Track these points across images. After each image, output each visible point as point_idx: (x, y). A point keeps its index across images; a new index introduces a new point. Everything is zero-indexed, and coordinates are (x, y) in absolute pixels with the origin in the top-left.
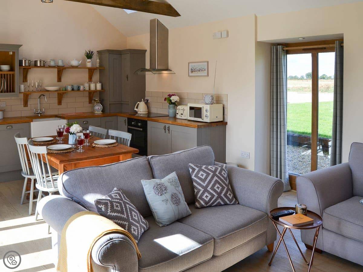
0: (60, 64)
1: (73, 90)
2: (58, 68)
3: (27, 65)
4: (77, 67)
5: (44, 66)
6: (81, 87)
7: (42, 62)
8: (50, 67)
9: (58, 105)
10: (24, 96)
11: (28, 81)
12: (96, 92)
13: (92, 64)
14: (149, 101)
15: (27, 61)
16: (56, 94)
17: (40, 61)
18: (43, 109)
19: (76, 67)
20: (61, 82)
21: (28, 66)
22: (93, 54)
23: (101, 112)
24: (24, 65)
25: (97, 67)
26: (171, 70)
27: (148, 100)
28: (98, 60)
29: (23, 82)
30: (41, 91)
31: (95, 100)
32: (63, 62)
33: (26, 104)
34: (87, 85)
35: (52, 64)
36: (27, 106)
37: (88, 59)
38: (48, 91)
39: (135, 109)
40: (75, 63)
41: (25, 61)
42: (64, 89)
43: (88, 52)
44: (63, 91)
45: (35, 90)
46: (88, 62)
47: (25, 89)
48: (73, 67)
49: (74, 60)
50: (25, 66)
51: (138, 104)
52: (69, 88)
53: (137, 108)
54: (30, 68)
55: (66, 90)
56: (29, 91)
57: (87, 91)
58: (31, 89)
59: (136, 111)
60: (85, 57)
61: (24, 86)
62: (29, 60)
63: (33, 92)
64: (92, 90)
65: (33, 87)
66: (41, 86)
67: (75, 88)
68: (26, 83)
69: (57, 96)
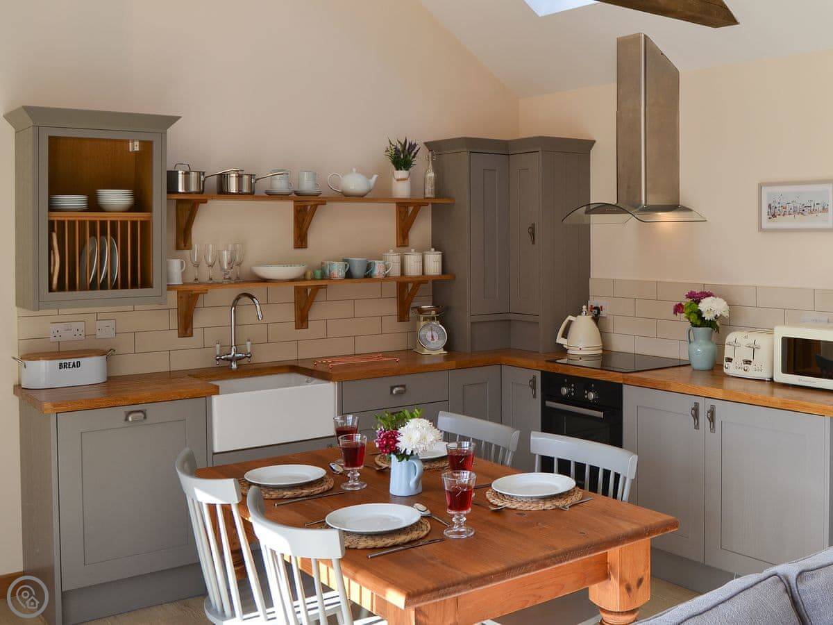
0: (307, 185)
1: (349, 275)
2: (295, 201)
3: (193, 188)
4: (362, 196)
5: (251, 194)
6: (377, 267)
7: (246, 178)
8: (271, 195)
9: (297, 328)
10: (180, 298)
11: (196, 246)
12: (425, 282)
13: (413, 188)
14: (603, 313)
15: (193, 176)
16: (289, 292)
17: (240, 177)
18: (249, 343)
19: (360, 197)
20: (306, 247)
21: (196, 193)
22: (415, 154)
23: (442, 352)
24: (180, 190)
25: (427, 196)
26: (691, 210)
27: (598, 309)
28: (431, 175)
29: (178, 248)
30: (239, 280)
31: (421, 311)
32: (315, 180)
33: (186, 328)
34: (393, 260)
35: (280, 185)
36: (191, 335)
37: (397, 169)
38: (265, 280)
39: (560, 340)
40: (355, 183)
41: (187, 174)
42: (318, 273)
43: (399, 147)
44: (314, 279)
45: (219, 277)
46: (398, 180)
47: (183, 274)
48: (347, 197)
49: (351, 171)
50: (187, 192)
51: (570, 322)
52: (338, 270)
53: (565, 335)
54: (205, 202)
55: (323, 277)
56: (196, 279)
57: (394, 279)
58: (205, 274)
59: (562, 345)
60: (389, 161)
61: (182, 263)
62: (200, 172)
63: (212, 283)
64: (411, 277)
65: (211, 266)
66: (239, 264)
67: (358, 270)
68: (187, 252)
69: (292, 298)
